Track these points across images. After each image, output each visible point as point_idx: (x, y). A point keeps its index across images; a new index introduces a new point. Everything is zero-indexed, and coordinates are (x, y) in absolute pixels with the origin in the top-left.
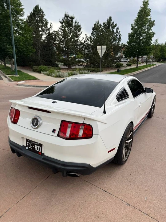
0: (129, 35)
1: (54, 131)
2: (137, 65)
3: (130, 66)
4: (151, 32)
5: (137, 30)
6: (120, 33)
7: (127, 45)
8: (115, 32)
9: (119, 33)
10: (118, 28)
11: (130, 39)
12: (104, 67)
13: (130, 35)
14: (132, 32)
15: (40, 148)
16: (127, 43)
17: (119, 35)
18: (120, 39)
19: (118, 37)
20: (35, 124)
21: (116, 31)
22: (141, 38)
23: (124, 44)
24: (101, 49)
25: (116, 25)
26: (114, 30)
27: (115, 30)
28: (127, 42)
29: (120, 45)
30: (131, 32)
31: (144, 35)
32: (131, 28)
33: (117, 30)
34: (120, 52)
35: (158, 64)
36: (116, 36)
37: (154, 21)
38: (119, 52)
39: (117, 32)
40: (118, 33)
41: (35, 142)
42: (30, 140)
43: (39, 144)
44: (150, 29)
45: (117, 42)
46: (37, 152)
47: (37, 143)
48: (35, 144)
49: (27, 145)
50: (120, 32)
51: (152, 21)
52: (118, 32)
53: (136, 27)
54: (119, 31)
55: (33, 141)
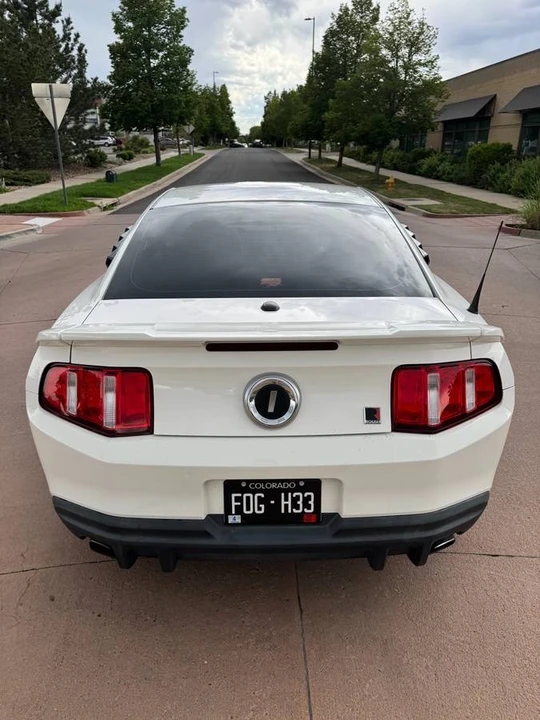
0: (111, 50)
1: (372, 415)
2: (158, 158)
3: (129, 159)
4: (181, 45)
5: (136, 33)
6: (79, 40)
7: (110, 87)
8: (61, 37)
9: (75, 40)
10: (68, 21)
11: (116, 65)
12: (49, 166)
13: (114, 50)
14: (121, 41)
15: (306, 500)
16: (108, 81)
17: (76, 48)
18: (82, 62)
19: (75, 53)
20: (271, 409)
21: (64, 31)
22: (154, 63)
23: (99, 80)
24: (52, 97)
25: (58, 8)
26: (54, 25)
27: (58, 28)
28: (109, 77)
29: (89, 85)
30: (115, 39)
31: (161, 54)
32: (113, 24)
33: (65, 27)
34: (92, 110)
35: (209, 154)
36: (67, 50)
37: (183, 11)
38: (89, 111)
39: (67, 37)
40: (72, 41)
41: (277, 481)
42: (248, 482)
43: (302, 484)
44: (177, 36)
45: (76, 71)
46: (297, 519)
47: (289, 481)
48: (281, 490)
49: (234, 504)
50: (77, 36)
51: (176, 8)
52: (72, 37)
53: (131, 24)
54: (73, 32)
55: (264, 481)
